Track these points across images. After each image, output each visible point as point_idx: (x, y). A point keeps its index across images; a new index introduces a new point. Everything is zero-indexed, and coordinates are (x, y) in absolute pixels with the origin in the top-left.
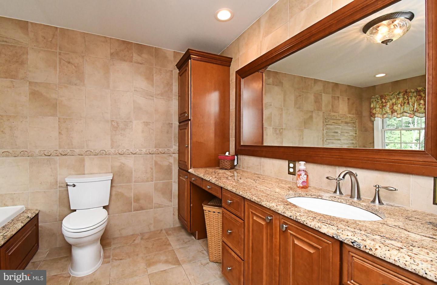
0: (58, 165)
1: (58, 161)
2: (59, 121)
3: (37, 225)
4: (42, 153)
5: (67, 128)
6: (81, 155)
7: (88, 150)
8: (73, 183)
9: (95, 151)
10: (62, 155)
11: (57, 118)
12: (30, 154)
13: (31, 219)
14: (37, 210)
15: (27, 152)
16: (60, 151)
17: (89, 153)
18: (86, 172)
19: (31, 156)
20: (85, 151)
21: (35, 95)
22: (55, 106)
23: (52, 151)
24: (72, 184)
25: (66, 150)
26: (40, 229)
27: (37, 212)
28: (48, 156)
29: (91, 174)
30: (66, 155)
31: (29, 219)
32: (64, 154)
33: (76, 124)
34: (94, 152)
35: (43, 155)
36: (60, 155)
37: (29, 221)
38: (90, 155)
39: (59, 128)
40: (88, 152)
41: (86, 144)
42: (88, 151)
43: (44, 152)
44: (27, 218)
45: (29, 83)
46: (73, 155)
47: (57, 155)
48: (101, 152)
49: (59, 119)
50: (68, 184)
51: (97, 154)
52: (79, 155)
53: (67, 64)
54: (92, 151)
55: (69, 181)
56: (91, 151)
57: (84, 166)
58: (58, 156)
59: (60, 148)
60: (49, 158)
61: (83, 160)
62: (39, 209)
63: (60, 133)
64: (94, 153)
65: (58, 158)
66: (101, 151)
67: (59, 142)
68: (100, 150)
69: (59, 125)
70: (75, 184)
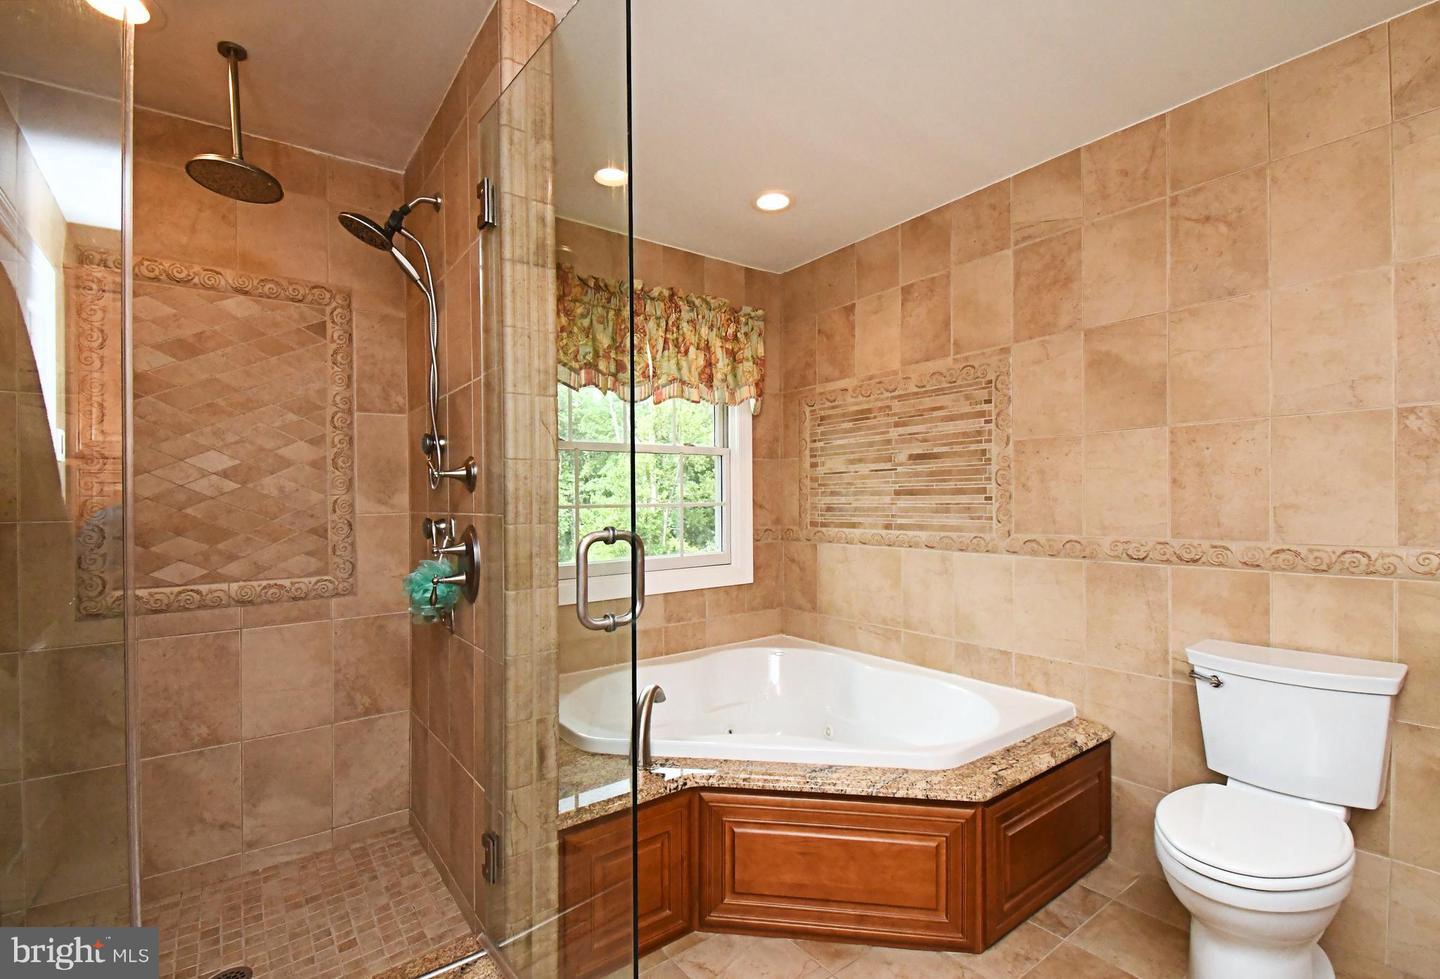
0: (1169, 594)
1: (1170, 583)
2: (1172, 442)
3: (1106, 777)
4: (1120, 551)
5: (1200, 465)
6: (1252, 565)
7: (1285, 547)
8: (1216, 674)
9: (1316, 554)
10: (1181, 560)
11: (1167, 429)
12: (1087, 553)
13: (1083, 754)
14: (1105, 728)
15: (1081, 545)
16: (1176, 543)
17: (1291, 561)
18: (1274, 638)
19: (1091, 558)
20: (1269, 552)
21: (1102, 366)
22: (1158, 391)
23: (1151, 544)
24: (1209, 674)
25: (1196, 543)
26: (1114, 791)
27: (1105, 737)
28: (1138, 559)
29: (1298, 649)
30: (1197, 561)
31: (1073, 752)
32: (1187, 556)
33: (1234, 443)
34: (1311, 557)
35: (1124, 555)
36: (1174, 559)
37: (1075, 758)
38: (1293, 568)
39: (1174, 466)
40: (1282, 556)
41: (1276, 522)
42: (1283, 551)
43: (1125, 546)
44: (1070, 746)
45: (1085, 335)
46: (1221, 564)
47: (1165, 558)
48: (1348, 558)
49: (1172, 433)
50: (1197, 669)
51: (1324, 567)
52: (1245, 563)
53: (1199, 227)
54: (1304, 552)
55: (1203, 660)
56: (1297, 554)
57: (1267, 612)
58: (1168, 561)
59: (1176, 534)
60: (1142, 568)
61: (1264, 588)
62: (1113, 726)
63: (1174, 481)
64: (1312, 563)
65: (1169, 568)
66: (1344, 553)
67: (1174, 513)
68: (1339, 551)
69: (1171, 453)
70: (1222, 677)
